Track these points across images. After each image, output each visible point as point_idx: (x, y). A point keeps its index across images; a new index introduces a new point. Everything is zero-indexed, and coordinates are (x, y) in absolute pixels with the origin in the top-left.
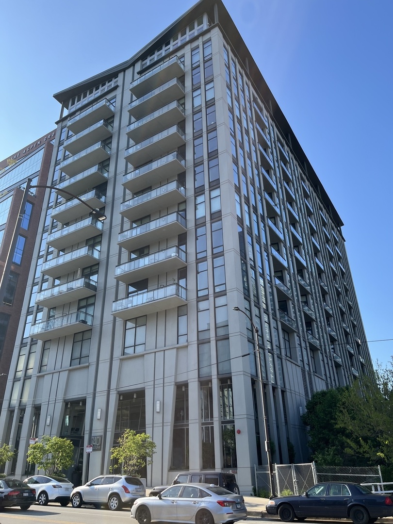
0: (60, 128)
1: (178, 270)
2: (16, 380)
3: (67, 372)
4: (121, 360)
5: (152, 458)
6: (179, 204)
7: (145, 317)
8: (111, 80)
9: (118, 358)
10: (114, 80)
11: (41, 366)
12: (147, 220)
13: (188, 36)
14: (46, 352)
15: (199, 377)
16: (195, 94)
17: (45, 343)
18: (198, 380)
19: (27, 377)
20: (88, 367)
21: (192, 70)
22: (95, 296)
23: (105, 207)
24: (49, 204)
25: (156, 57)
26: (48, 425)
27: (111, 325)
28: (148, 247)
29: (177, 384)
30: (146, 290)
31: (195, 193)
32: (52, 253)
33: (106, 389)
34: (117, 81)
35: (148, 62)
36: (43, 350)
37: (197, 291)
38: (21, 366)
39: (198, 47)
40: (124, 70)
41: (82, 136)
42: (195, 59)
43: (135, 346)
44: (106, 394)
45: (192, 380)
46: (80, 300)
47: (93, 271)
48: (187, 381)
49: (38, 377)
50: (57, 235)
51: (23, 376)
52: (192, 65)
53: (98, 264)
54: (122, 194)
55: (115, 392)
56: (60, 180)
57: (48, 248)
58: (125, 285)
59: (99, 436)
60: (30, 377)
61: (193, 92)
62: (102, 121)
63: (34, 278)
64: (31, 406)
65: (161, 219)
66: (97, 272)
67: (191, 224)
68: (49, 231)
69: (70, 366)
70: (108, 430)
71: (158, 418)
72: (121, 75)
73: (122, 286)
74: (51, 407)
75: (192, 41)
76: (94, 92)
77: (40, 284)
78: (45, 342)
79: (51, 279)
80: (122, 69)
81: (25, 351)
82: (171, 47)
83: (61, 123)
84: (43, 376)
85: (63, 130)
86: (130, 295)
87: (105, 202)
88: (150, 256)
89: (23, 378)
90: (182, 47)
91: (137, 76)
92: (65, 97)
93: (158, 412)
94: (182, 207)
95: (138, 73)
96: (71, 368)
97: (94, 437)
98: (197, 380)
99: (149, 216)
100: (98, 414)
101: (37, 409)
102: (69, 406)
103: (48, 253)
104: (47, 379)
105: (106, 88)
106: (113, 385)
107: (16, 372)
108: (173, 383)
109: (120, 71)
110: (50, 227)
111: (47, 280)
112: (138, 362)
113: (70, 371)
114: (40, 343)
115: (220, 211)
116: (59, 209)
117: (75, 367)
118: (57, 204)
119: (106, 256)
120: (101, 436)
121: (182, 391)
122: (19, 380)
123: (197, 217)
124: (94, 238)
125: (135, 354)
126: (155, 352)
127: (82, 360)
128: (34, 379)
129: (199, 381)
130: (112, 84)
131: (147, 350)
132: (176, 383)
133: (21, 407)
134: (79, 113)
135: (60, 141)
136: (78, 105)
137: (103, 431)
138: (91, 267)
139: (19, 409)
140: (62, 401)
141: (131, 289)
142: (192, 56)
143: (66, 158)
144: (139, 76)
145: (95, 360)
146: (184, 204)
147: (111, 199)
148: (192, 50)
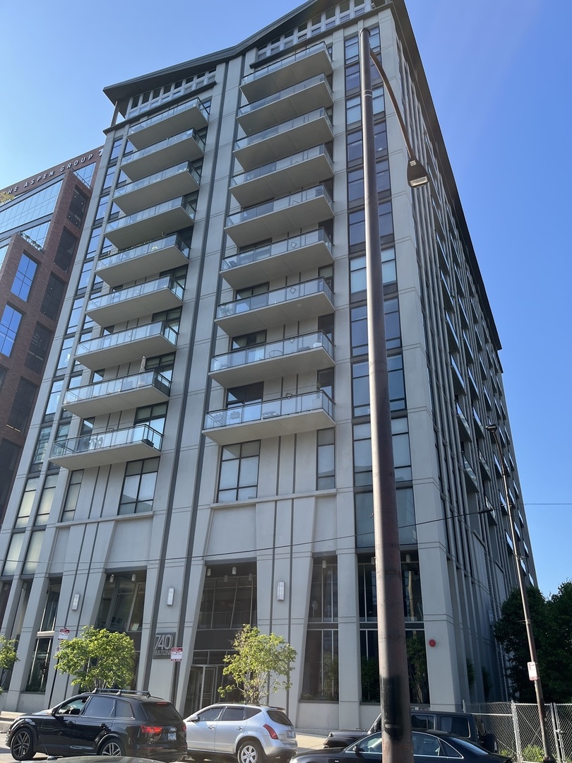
0: (112, 139)
1: (318, 371)
2: (16, 531)
3: (113, 523)
4: (213, 509)
5: (288, 677)
6: (320, 269)
7: (257, 443)
8: (204, 75)
9: (207, 507)
10: (207, 75)
11: (64, 511)
12: (264, 290)
13: (338, 18)
14: (74, 490)
15: (356, 547)
16: (350, 104)
17: (72, 473)
18: (356, 551)
19: (36, 528)
20: (151, 517)
21: (345, 68)
22: (167, 403)
23: (187, 265)
24: (86, 254)
25: (281, 44)
26: (74, 610)
27: (195, 453)
28: (264, 332)
29: (316, 556)
30: (260, 400)
31: (350, 253)
32: (90, 330)
33: (184, 555)
34: (214, 76)
35: (268, 51)
36: (70, 485)
37: (353, 408)
38: (28, 509)
39: (356, 35)
40: (226, 61)
41: (154, 151)
42: (351, 53)
43: (238, 488)
44: (184, 564)
45: (345, 551)
46: (139, 409)
47: (163, 364)
48: (335, 551)
49: (59, 528)
50: (102, 302)
51: (31, 524)
52: (345, 60)
53: (174, 353)
54: (219, 247)
55: (202, 562)
56: (109, 219)
57: (84, 323)
58: (223, 390)
59: (170, 634)
60: (43, 528)
61: (346, 100)
62: (191, 131)
63: (56, 369)
64: (44, 575)
65: (288, 289)
66: (171, 366)
67: (342, 301)
68: (87, 296)
69: (118, 515)
70: (186, 625)
71: (280, 611)
72: (221, 69)
73: (217, 392)
74: (81, 580)
75: (345, 26)
76: (173, 90)
77: (66, 379)
78: (73, 471)
79: (87, 372)
80: (225, 58)
81: (36, 484)
82: (309, 32)
83: (114, 132)
84: (68, 527)
85: (116, 144)
86: (229, 406)
87: (188, 258)
88: (267, 347)
89: (30, 528)
90: (329, 33)
91: (248, 70)
92: (122, 95)
93: (280, 601)
94: (327, 273)
95: (252, 66)
96: (120, 517)
97: (162, 634)
98: (353, 551)
99: (267, 284)
100: (169, 596)
101: (54, 582)
102: (111, 580)
103: (83, 331)
104: (76, 532)
105: (194, 85)
106: (198, 550)
107: (17, 517)
108: (309, 554)
109: (220, 62)
110: (88, 289)
111: (80, 374)
112: (244, 515)
113: (117, 522)
114: (64, 473)
115: (395, 284)
116: (111, 262)
117: (127, 516)
118: (102, 256)
119: (188, 341)
120: (173, 634)
121: (324, 567)
122: (23, 531)
123: (353, 291)
124: (167, 312)
125: (240, 502)
126: (276, 501)
127: (140, 505)
128: (50, 532)
129: (356, 553)
130: (205, 80)
131: (261, 497)
132: (313, 554)
133: (24, 577)
134: (145, 118)
135: (110, 160)
136: (143, 107)
137: (177, 625)
138: (160, 357)
139: (20, 579)
140: (101, 570)
141: (232, 398)
142: (345, 47)
143: (119, 185)
144: (252, 71)
145: (165, 506)
146: (330, 270)
147: (200, 254)
148: (346, 39)
